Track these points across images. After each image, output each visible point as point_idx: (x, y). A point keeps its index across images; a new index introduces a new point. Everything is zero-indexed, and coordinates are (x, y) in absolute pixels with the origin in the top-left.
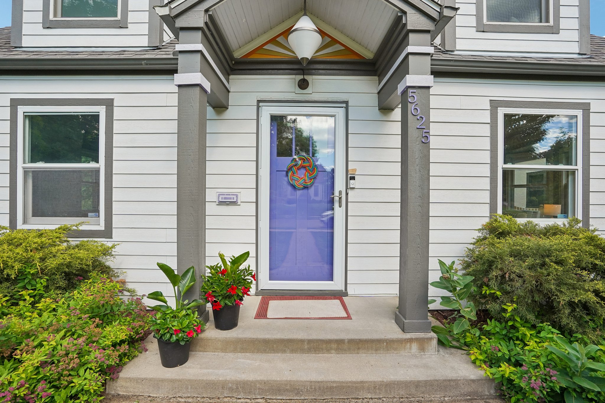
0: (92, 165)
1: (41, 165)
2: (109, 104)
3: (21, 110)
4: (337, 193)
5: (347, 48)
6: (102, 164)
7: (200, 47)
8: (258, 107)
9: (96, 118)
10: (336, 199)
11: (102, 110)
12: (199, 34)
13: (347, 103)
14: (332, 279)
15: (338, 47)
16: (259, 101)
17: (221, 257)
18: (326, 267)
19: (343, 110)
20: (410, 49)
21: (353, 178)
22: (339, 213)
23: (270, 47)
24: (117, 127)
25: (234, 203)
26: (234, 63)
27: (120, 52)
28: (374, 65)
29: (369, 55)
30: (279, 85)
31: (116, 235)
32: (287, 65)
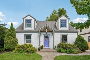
1: (26, 39)
3: (25, 35)
6: (31, 39)
8: (43, 35)
11: (31, 35)
14: (49, 47)
15: (49, 30)
19: (49, 35)
21: (50, 40)
22: (49, 42)
23: (44, 30)
25: (41, 42)
26: (41, 32)
27: (32, 30)
28: (52, 32)
29: (51, 31)
30: (45, 33)
31: (33, 44)
32: (45, 32)
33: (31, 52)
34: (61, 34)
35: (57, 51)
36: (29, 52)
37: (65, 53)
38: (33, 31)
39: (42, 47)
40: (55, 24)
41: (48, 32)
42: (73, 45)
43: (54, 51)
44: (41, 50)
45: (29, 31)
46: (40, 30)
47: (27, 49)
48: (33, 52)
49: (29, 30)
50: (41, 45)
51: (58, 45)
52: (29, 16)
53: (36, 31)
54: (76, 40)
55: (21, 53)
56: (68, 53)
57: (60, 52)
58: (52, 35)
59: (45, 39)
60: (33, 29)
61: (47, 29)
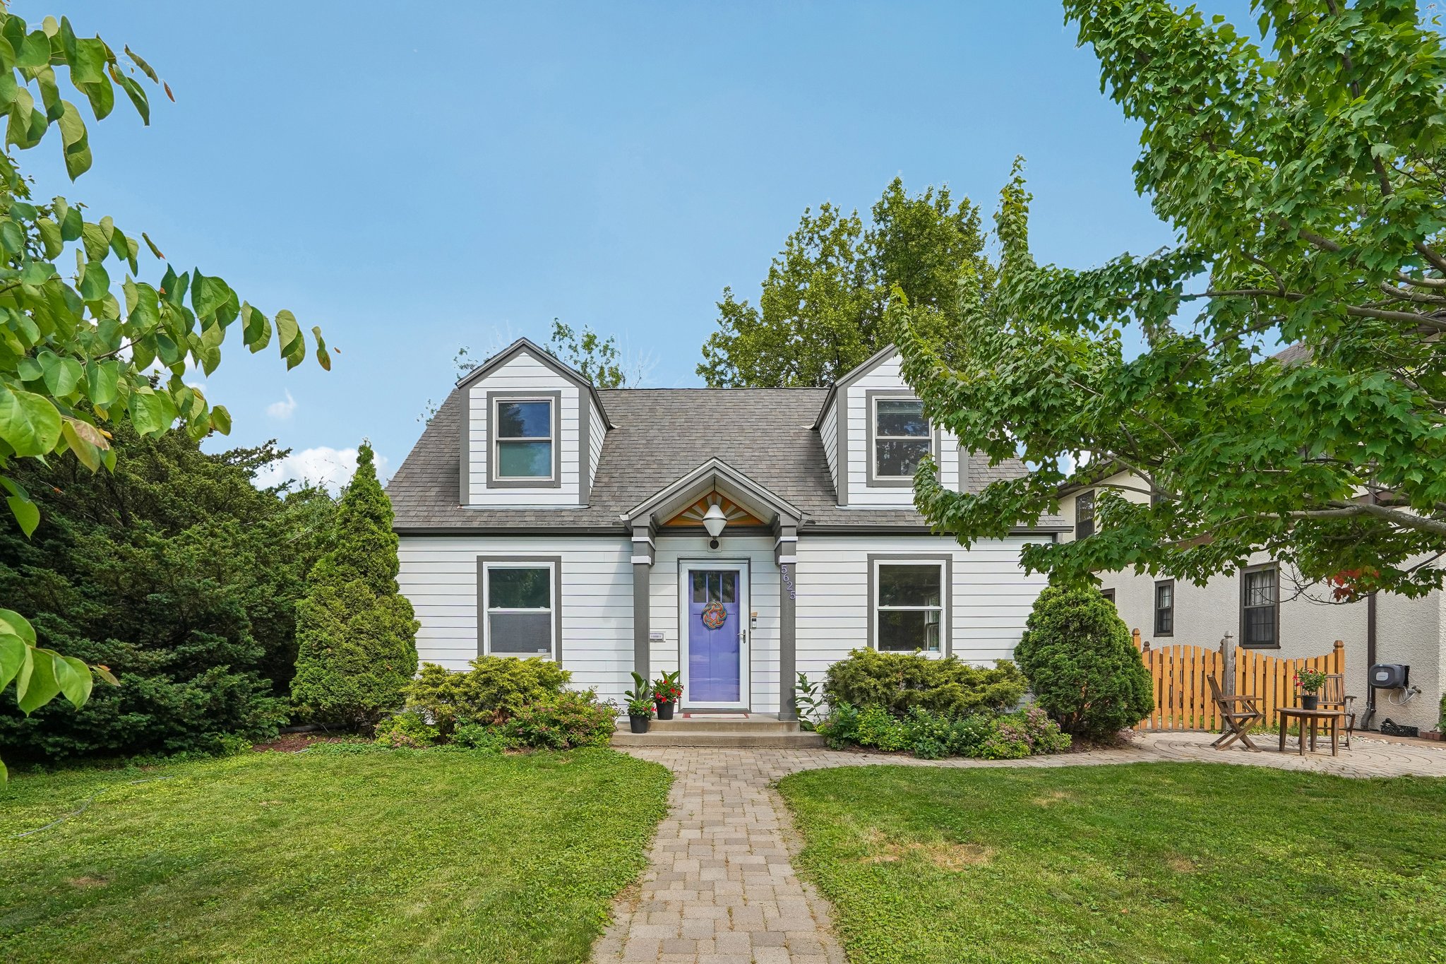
0: (542, 610)
1: (498, 610)
2: (557, 560)
3: (486, 565)
4: (742, 632)
5: (749, 515)
6: (552, 609)
7: (647, 539)
8: (679, 564)
9: (547, 571)
10: (742, 636)
11: (552, 565)
12: (647, 530)
13: (749, 559)
14: (739, 700)
15: (741, 514)
16: (679, 559)
17: (663, 673)
18: (734, 686)
19: (746, 565)
20: (782, 538)
21: (755, 620)
22: (744, 647)
23: (687, 514)
24: (564, 579)
25: (661, 640)
26: (660, 530)
27: (558, 512)
28: (770, 529)
29: (767, 520)
30: (695, 545)
31: (566, 667)
32: (702, 531)
33: (562, 741)
34: (871, 558)
35: (825, 736)
36: (543, 740)
37: (899, 751)
38: (568, 521)
39: (665, 698)
40: (816, 429)
41: (728, 531)
42: (992, 679)
43: (796, 733)
44: (659, 730)
45: (531, 522)
46: (646, 520)
47: (525, 713)
48: (577, 736)
49: (521, 513)
50: (655, 676)
51: (832, 672)
52: (524, 358)
53: (604, 523)
54: (1031, 624)
55: (468, 744)
56: (921, 755)
57: (854, 744)
58: (778, 565)
59: (702, 606)
60: (567, 496)
61: (725, 505)
